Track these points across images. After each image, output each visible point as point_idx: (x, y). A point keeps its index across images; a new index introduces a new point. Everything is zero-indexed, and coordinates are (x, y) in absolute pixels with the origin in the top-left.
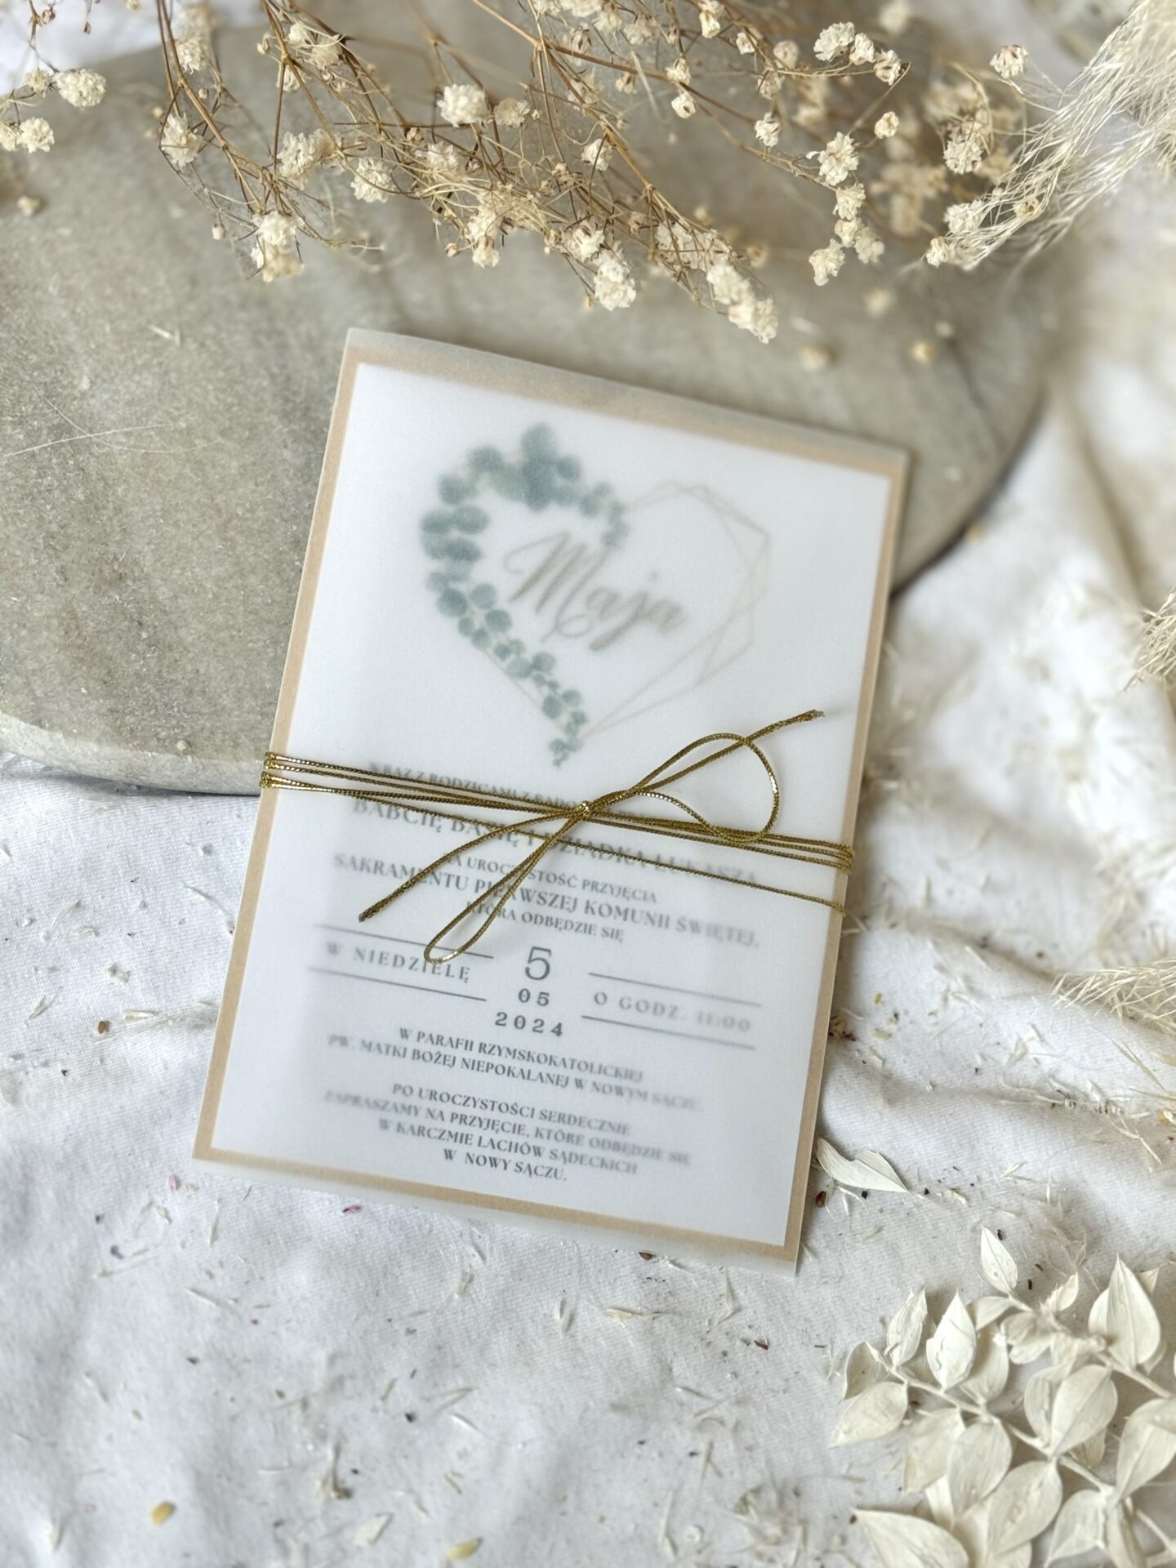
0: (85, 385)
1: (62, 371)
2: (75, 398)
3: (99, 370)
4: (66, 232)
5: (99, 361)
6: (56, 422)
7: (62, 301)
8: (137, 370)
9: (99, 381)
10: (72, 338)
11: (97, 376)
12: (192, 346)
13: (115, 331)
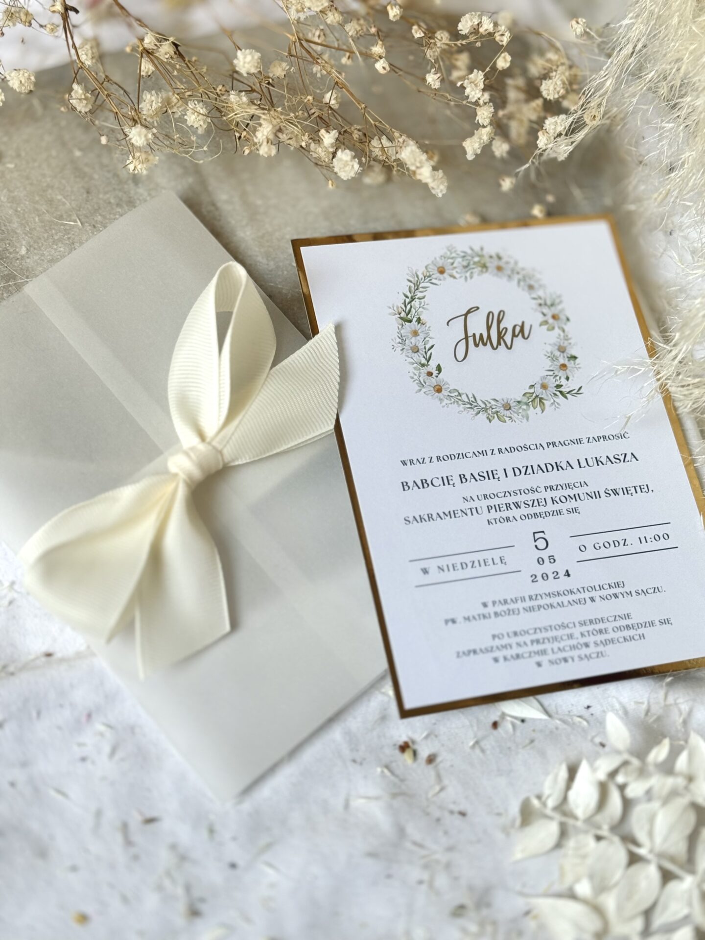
0: (23, 251)
1: (9, 244)
2: (18, 259)
3: (32, 243)
4: (11, 166)
5: (32, 238)
6: (6, 273)
7: (9, 205)
8: (55, 242)
9: (32, 249)
10: (15, 225)
11: (30, 246)
12: (88, 228)
13: (42, 221)
